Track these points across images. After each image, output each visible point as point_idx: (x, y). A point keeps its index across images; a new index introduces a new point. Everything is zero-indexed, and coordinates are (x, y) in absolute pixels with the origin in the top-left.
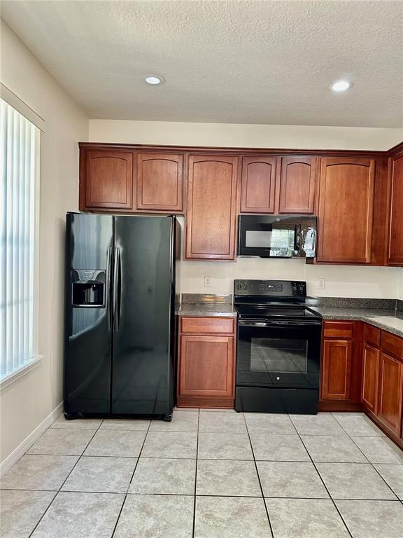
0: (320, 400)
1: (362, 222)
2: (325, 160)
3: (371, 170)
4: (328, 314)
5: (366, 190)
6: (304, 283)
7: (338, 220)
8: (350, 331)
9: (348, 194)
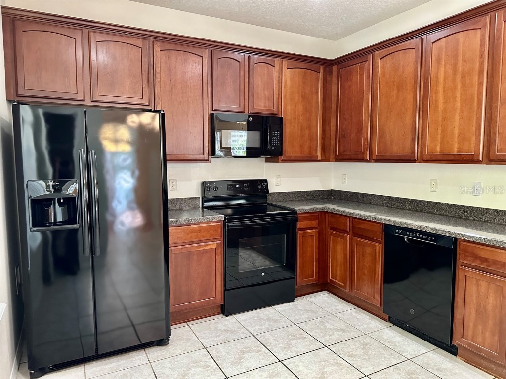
0: (296, 287)
1: (315, 124)
2: (285, 63)
3: (320, 75)
4: (300, 208)
5: (317, 93)
6: (266, 181)
7: (297, 121)
8: (317, 221)
9: (304, 97)
